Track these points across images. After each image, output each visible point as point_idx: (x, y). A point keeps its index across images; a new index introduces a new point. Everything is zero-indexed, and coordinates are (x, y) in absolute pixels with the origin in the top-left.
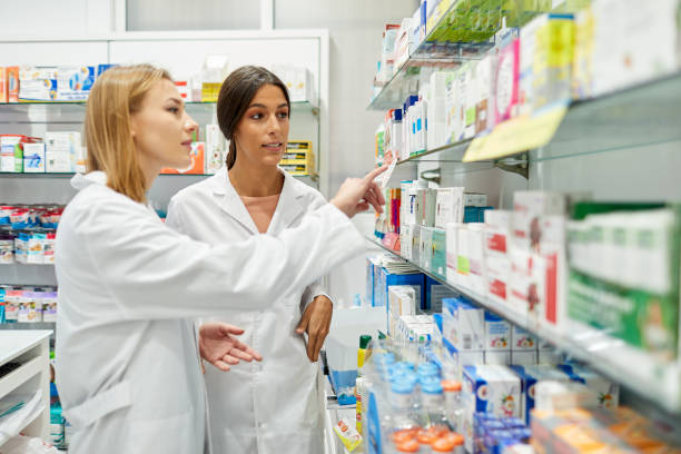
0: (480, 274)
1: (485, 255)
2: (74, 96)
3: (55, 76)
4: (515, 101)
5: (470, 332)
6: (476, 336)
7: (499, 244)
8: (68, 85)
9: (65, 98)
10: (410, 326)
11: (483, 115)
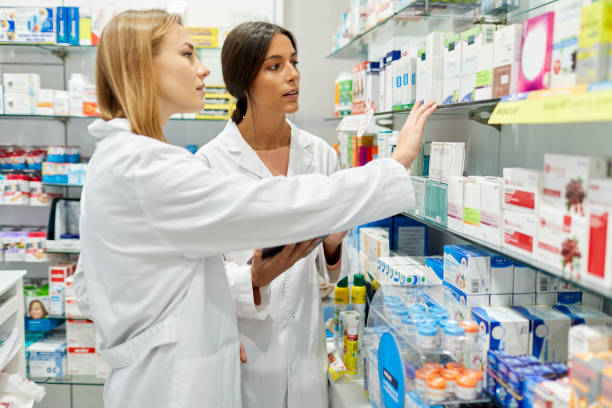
0: (496, 227)
1: (502, 209)
2: (32, 38)
3: (11, 17)
4: (547, 69)
5: (477, 277)
6: (483, 281)
7: (524, 200)
8: (26, 26)
9: (23, 40)
10: (394, 268)
11: (504, 79)
